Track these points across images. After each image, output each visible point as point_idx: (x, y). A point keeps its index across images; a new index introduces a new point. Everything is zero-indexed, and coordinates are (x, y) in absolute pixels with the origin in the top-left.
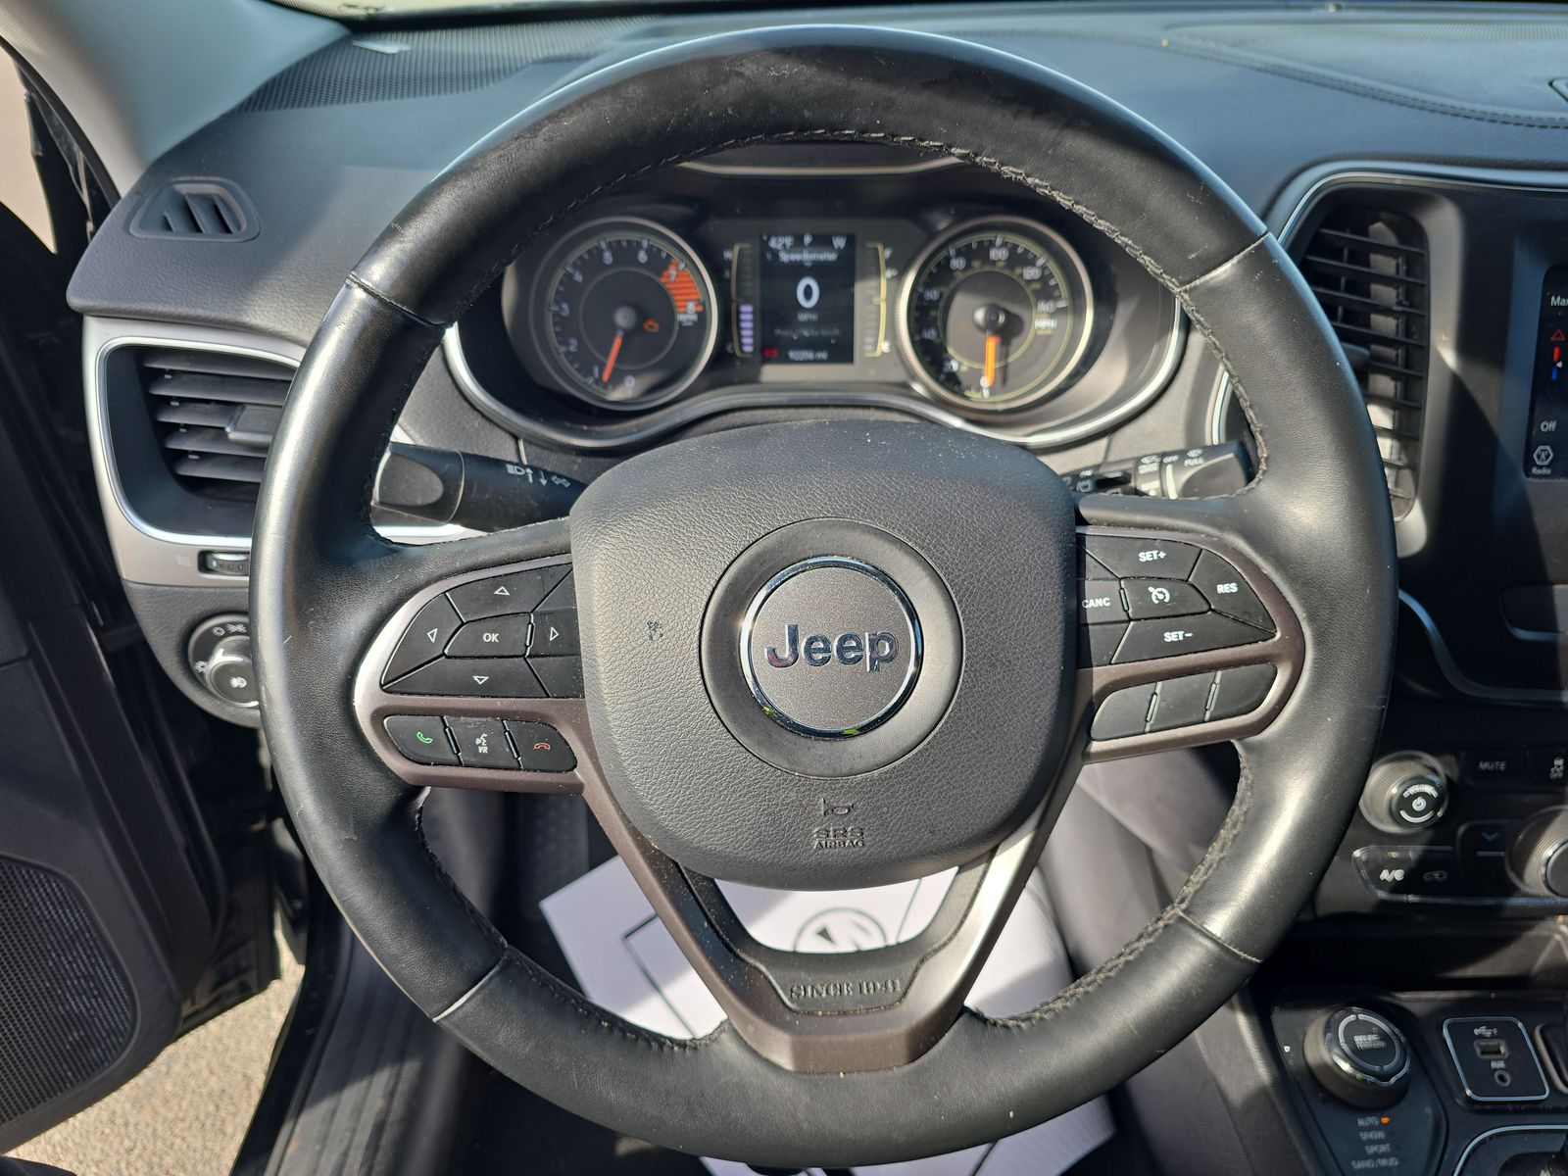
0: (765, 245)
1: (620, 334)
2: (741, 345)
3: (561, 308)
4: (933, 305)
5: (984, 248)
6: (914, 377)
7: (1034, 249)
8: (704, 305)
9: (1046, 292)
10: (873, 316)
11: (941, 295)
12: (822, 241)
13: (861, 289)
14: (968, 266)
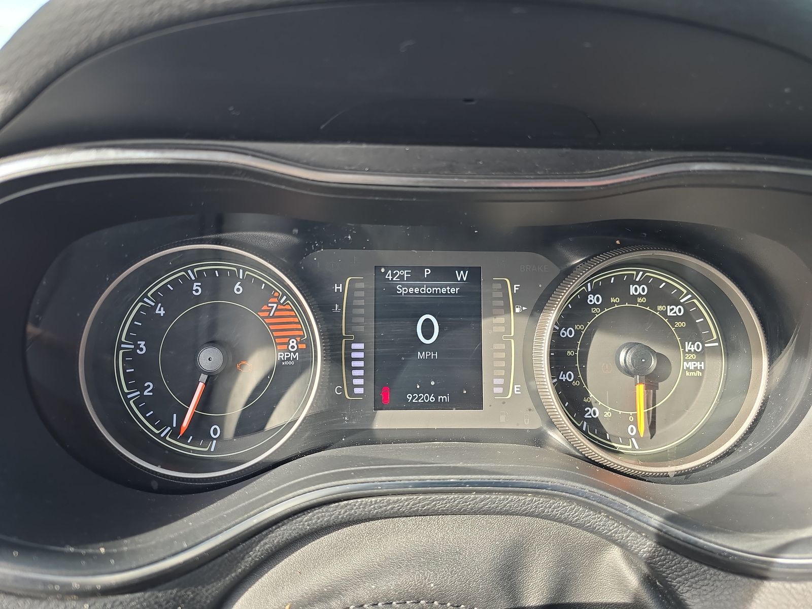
0: (379, 277)
1: (203, 378)
2: (351, 387)
3: (137, 347)
4: (570, 343)
5: (623, 284)
6: (552, 424)
7: (678, 285)
8: (309, 342)
9: (693, 331)
10: (503, 355)
11: (578, 333)
12: (445, 273)
13: (490, 326)
14: (606, 303)
